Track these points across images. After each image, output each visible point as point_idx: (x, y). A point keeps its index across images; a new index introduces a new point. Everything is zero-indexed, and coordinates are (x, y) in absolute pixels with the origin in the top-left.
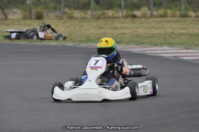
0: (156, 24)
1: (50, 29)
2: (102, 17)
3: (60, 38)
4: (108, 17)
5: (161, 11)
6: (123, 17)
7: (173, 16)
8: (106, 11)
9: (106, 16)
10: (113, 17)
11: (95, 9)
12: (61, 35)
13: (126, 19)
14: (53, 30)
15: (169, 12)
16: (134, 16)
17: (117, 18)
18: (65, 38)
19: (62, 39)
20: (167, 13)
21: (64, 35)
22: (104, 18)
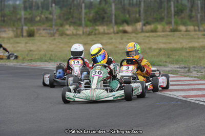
0: (143, 39)
1: (2, 49)
2: (93, 33)
3: (12, 57)
4: (99, 33)
5: (152, 26)
6: (114, 33)
7: (163, 31)
8: (97, 28)
9: (97, 32)
10: (104, 33)
11: (87, 26)
12: (13, 54)
13: (117, 35)
14: (5, 49)
15: (159, 27)
16: (125, 32)
17: (108, 34)
18: (16, 57)
19: (13, 58)
20: (157, 28)
21: (15, 54)
22: (95, 34)
